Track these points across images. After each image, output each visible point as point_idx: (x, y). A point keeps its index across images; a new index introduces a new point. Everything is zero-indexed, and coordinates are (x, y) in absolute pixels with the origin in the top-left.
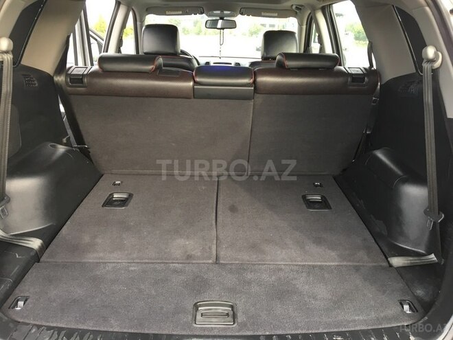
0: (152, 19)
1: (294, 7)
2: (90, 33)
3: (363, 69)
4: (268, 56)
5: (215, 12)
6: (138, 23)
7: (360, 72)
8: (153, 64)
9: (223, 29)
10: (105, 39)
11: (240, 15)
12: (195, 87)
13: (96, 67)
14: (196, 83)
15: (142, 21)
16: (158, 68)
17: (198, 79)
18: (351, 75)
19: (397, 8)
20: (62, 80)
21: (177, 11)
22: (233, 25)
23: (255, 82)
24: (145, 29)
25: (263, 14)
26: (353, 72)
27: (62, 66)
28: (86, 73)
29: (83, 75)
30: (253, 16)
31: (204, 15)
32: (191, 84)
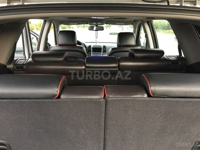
0: (62, 28)
1: (132, 21)
2: (31, 32)
3: (176, 57)
4: (121, 45)
5: (93, 23)
6: (56, 29)
7: (175, 59)
8: (63, 57)
9: (97, 31)
10: (39, 35)
11: (105, 24)
12: (86, 69)
13: (30, 59)
14: (86, 67)
15: (58, 28)
16: (66, 59)
17: (87, 65)
18: (171, 60)
19: (195, 25)
20: (11, 67)
21: (75, 23)
22: (102, 29)
23: (119, 65)
24: (59, 33)
25: (117, 23)
26: (172, 58)
27: (11, 59)
28: (25, 63)
29: (23, 64)
30: (112, 24)
31: (88, 24)
32: (84, 67)
